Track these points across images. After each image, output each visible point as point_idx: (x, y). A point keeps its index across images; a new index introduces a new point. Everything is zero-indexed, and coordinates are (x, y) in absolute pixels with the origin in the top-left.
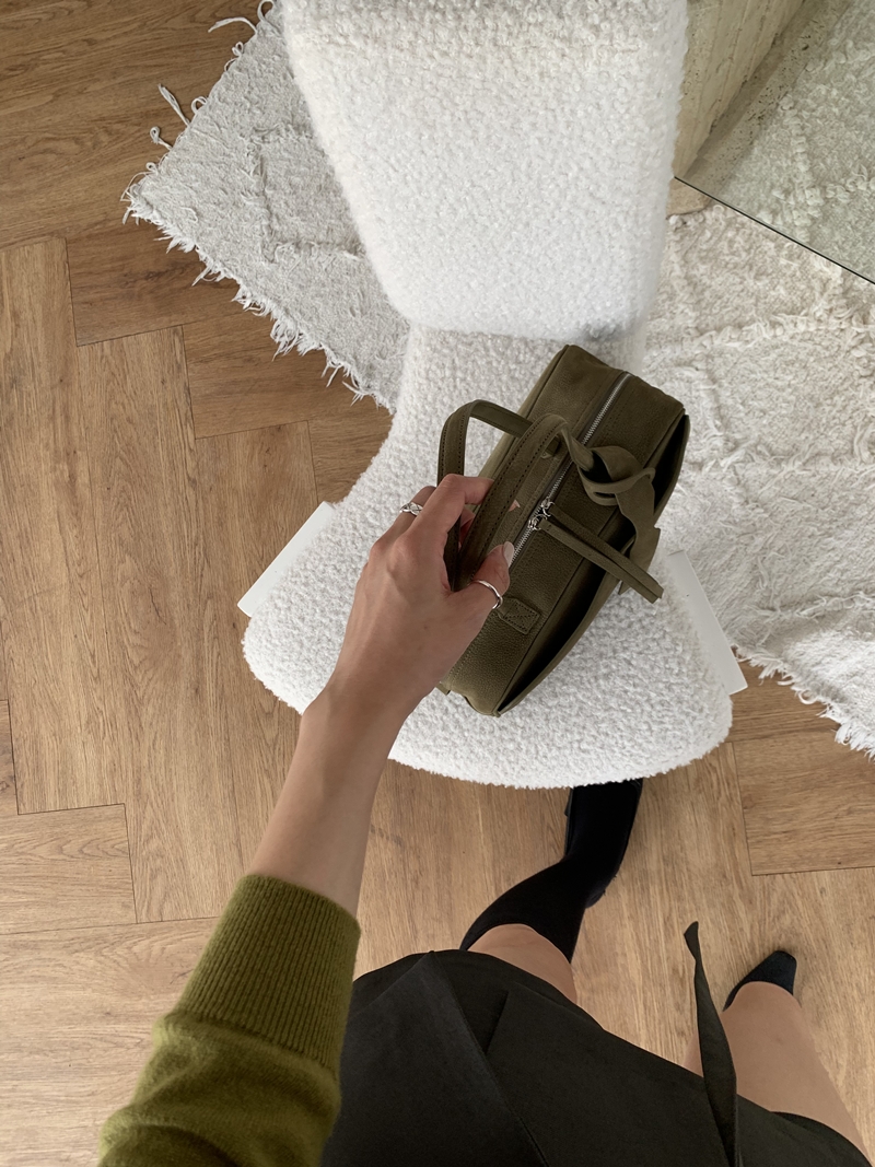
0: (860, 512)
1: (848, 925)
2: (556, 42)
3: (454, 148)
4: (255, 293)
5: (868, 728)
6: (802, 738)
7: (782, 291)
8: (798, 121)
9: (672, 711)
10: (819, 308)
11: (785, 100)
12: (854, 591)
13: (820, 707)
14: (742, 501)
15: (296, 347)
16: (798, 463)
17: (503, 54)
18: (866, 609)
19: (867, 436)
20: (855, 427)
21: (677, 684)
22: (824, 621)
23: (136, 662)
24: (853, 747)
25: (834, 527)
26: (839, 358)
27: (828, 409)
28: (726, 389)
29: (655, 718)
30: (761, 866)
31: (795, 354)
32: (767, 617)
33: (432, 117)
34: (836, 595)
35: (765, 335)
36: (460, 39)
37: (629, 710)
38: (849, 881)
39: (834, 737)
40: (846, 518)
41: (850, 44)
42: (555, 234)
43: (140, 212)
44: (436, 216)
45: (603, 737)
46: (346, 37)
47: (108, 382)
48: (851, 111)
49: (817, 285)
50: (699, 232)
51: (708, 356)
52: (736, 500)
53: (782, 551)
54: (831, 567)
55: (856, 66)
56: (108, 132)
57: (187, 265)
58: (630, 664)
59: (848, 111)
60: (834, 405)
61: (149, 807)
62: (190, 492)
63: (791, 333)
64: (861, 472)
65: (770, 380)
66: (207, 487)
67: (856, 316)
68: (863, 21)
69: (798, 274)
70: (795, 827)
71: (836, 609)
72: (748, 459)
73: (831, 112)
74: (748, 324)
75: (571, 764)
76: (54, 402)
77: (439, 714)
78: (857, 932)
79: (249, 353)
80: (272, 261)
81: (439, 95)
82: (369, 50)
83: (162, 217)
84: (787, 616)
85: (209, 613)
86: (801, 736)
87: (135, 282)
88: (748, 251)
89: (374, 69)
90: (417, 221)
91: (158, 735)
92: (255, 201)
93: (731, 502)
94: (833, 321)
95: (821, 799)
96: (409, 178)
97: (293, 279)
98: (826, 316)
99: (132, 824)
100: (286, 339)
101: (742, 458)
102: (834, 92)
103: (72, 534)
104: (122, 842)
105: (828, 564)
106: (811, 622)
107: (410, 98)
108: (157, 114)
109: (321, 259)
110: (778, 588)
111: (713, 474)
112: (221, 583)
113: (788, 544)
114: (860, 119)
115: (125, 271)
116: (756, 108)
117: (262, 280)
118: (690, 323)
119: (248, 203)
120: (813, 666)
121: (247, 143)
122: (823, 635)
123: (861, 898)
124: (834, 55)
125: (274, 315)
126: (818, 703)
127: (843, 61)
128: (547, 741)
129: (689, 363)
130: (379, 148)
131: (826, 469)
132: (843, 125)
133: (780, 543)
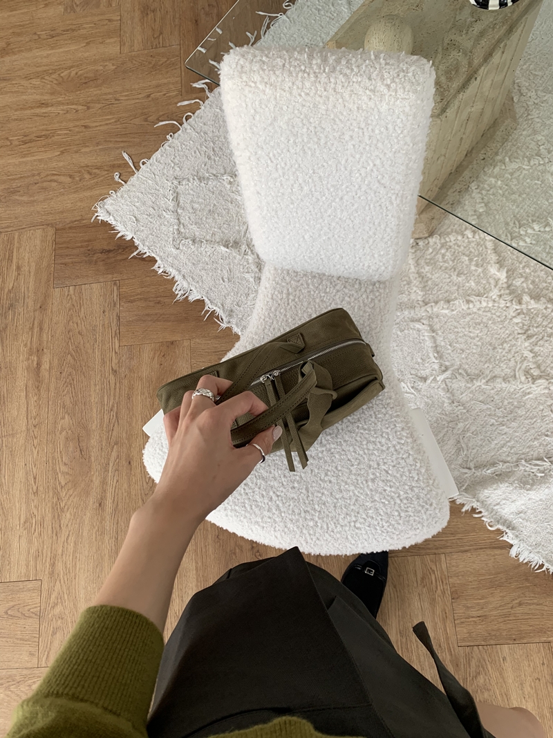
0: (521, 412)
1: (522, 684)
2: (367, 91)
3: (306, 148)
4: (166, 266)
5: (530, 548)
6: (488, 553)
7: (473, 284)
8: (480, 195)
9: (413, 504)
10: (494, 294)
11: (473, 184)
12: (518, 460)
13: (500, 532)
14: (450, 401)
15: (187, 297)
16: (484, 381)
17: (339, 96)
18: (526, 471)
19: (523, 367)
20: (516, 362)
21: (417, 487)
22: (500, 477)
23: (63, 484)
24: (521, 560)
25: (505, 420)
26: (506, 323)
27: (500, 351)
28: (440, 336)
29: (403, 508)
30: (463, 640)
31: (480, 319)
32: (466, 473)
33: (296, 129)
34: (508, 462)
35: (463, 307)
36: (316, 87)
37: (387, 502)
38: (521, 652)
39: (509, 553)
40: (512, 415)
41: (507, 159)
42: (356, 206)
43: (102, 216)
44: (290, 191)
45: (370, 519)
46: (255, 83)
47: (70, 310)
48: (509, 193)
49: (492, 281)
50: (426, 249)
51: (430, 317)
52: (446, 401)
53: (475, 433)
54: (504, 444)
55: (511, 171)
56: (90, 173)
57: (127, 247)
58: (387, 472)
59: (507, 192)
60: (504, 349)
61: (58, 582)
62: (112, 377)
63: (478, 307)
64: (521, 389)
65: (466, 333)
66: (123, 375)
67: (515, 299)
68: (514, 148)
69: (482, 275)
70: (485, 614)
71: (508, 470)
72: (453, 377)
73: (497, 192)
74: (453, 300)
75: (349, 537)
76: (34, 319)
77: (266, 501)
78: (527, 689)
79: (159, 299)
80: (178, 249)
81: (302, 117)
82: (267, 90)
83: (115, 220)
84: (478, 473)
85: (114, 454)
86: (489, 552)
87: (94, 254)
88: (453, 261)
89: (268, 101)
90: (280, 194)
91: (71, 533)
92: (171, 215)
93: (444, 402)
94: (502, 301)
95: (501, 594)
96: (279, 166)
97: (189, 259)
98: (498, 299)
99: (44, 594)
100: (182, 292)
101: (450, 376)
102: (499, 182)
103: (33, 399)
104: (36, 607)
105: (502, 442)
106: (493, 477)
107: (286, 118)
108: (119, 166)
109: (207, 250)
110: (473, 456)
111: (433, 385)
112: (124, 435)
113: (478, 429)
114: (513, 197)
115: (89, 248)
116: (457, 186)
117: (171, 258)
118: (419, 298)
119: (167, 216)
120: (495, 506)
121: (169, 184)
122: (501, 486)
123: (529, 665)
124: (499, 164)
125: (176, 278)
126: (498, 530)
127: (503, 167)
128: (334, 520)
129: (419, 320)
130: (264, 147)
131: (500, 386)
132: (504, 199)
133: (473, 428)
